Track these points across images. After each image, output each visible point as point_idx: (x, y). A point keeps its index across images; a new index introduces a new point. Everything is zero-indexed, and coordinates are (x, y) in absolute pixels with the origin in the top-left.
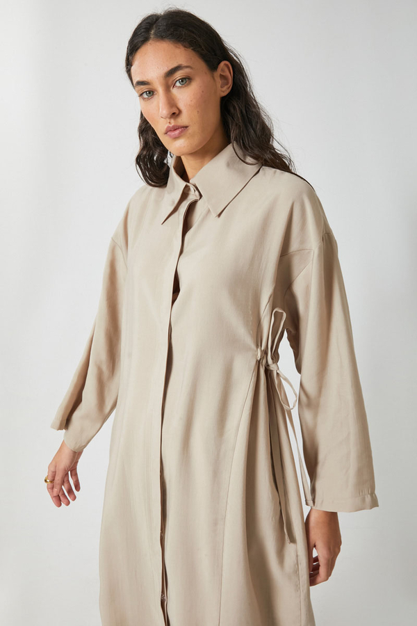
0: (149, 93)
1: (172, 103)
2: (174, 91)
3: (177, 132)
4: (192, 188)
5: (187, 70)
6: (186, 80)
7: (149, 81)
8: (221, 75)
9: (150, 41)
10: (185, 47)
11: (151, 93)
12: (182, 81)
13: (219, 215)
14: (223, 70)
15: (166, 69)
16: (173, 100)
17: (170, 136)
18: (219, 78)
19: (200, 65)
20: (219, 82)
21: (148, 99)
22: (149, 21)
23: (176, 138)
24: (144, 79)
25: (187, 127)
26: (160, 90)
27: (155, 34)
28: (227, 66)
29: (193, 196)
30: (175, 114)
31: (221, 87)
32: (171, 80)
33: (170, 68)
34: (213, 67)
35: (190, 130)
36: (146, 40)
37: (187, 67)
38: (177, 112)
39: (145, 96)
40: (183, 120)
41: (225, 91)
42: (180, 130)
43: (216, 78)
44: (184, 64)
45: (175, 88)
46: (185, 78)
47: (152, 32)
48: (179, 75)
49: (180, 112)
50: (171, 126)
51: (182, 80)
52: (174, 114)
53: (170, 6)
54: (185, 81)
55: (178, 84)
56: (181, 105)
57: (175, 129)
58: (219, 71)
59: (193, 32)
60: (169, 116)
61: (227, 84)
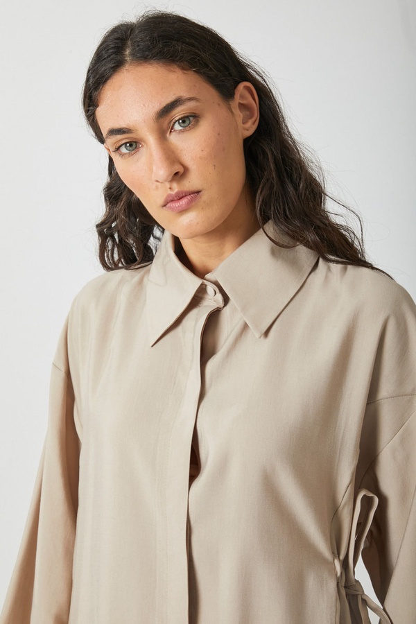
0: (131, 145)
1: (171, 157)
2: (174, 139)
3: (184, 202)
4: (211, 289)
5: (192, 104)
6: (190, 120)
7: (131, 127)
8: (239, 103)
9: (127, 66)
10: (183, 69)
11: (134, 145)
12: (184, 122)
13: (267, 333)
14: (242, 97)
15: (157, 106)
16: (173, 152)
17: (172, 209)
18: (238, 110)
19: (208, 93)
20: (239, 115)
21: (130, 155)
22: (116, 36)
23: (182, 211)
24: (122, 124)
25: (198, 192)
26: (151, 140)
27: (132, 54)
28: (247, 88)
29: (212, 300)
30: (179, 175)
31: (243, 123)
32: (166, 121)
33: (164, 104)
34: (227, 93)
35: (205, 197)
36: (118, 65)
37: (190, 99)
38: (181, 170)
39: (123, 150)
40: (192, 182)
41: (250, 128)
42: (189, 197)
43: (233, 110)
44: (185, 95)
45: (173, 134)
46: (187, 117)
47: (128, 52)
48: (178, 112)
49: (186, 170)
50: (173, 193)
51: (184, 120)
52: (176, 174)
53: (148, 9)
54: (187, 122)
55: (177, 127)
56: (188, 159)
57: (180, 197)
58: (237, 99)
59: (193, 45)
60: (170, 179)
61: (251, 118)
